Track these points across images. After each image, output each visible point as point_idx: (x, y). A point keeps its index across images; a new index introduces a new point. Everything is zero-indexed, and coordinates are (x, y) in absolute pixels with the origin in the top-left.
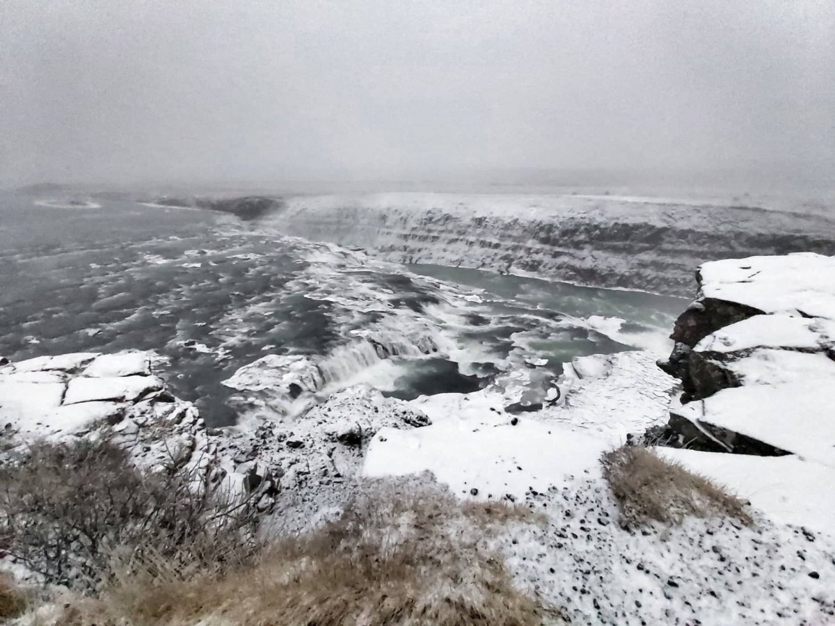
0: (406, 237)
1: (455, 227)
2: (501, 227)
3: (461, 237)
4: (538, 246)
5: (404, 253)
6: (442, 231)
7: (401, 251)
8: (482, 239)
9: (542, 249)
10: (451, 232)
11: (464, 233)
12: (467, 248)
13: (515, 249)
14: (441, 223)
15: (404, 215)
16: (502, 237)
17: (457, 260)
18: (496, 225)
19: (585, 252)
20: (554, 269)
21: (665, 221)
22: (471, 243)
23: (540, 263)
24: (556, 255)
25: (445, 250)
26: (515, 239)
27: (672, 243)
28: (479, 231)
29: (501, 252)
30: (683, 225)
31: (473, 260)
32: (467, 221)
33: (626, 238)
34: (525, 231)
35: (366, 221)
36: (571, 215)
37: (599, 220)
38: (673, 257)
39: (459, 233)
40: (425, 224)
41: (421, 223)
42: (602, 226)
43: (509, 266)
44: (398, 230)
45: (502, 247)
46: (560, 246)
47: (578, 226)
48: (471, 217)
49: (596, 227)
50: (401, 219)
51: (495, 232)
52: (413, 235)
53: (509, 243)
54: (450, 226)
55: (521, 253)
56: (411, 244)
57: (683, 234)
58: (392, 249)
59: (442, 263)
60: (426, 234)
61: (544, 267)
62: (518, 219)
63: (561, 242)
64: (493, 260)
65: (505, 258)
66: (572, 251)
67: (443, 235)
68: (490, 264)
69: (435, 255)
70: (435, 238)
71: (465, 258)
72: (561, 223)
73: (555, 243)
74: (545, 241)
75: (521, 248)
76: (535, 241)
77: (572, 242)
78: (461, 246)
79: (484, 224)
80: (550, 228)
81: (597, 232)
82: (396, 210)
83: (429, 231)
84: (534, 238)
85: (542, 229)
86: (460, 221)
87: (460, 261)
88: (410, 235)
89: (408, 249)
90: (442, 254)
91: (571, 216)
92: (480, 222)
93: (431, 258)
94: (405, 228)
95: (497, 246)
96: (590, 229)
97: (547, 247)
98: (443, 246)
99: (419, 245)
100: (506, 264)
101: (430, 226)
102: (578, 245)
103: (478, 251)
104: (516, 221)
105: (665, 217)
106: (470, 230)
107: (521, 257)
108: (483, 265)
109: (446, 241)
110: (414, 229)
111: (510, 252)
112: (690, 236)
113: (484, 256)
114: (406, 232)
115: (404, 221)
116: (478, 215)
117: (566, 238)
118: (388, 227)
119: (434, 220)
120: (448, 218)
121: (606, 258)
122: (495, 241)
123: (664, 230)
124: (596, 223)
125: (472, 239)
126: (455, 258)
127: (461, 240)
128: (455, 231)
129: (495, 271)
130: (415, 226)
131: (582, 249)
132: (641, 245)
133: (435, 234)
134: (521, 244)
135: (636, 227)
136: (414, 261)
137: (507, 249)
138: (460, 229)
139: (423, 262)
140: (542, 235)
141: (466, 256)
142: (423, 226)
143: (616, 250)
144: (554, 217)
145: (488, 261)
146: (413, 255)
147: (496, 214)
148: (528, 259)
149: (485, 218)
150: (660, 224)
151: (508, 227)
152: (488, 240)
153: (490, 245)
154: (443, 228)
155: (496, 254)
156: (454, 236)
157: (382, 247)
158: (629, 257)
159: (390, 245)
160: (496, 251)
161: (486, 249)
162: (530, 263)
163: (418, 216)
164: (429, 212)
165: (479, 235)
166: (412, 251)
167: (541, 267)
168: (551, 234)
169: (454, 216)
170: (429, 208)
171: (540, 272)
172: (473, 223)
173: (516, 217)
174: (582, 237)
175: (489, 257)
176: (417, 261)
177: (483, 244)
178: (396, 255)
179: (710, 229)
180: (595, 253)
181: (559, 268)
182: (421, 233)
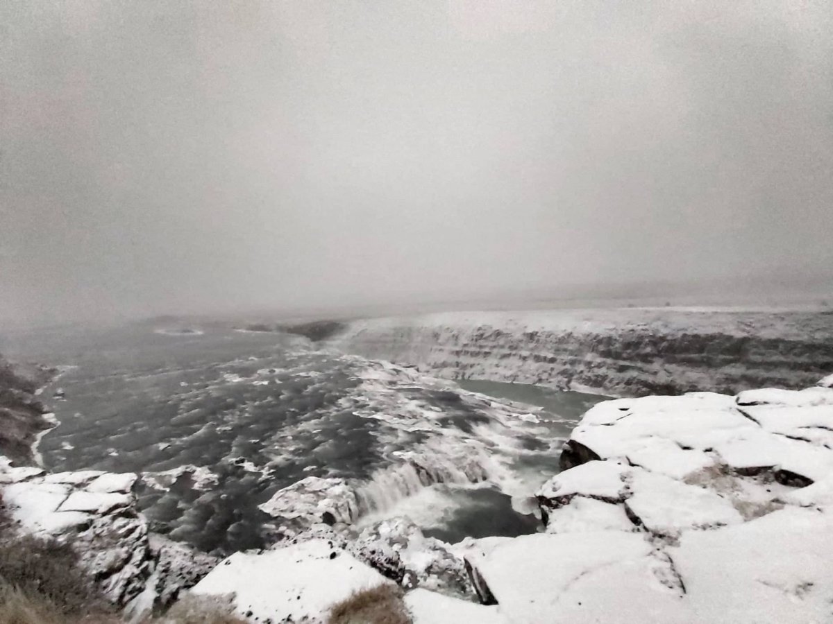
0: (458, 353)
1: (506, 343)
2: (554, 340)
3: (514, 352)
4: (599, 360)
5: (456, 369)
6: (494, 347)
7: (453, 367)
8: (536, 353)
9: (604, 363)
10: (502, 347)
11: (516, 348)
12: (520, 363)
13: (573, 363)
14: (492, 338)
15: (455, 332)
16: (557, 351)
17: (511, 376)
18: (549, 339)
19: (656, 365)
20: (622, 385)
21: (744, 330)
22: (525, 359)
23: (605, 377)
24: (622, 369)
25: (497, 366)
26: (572, 353)
27: (760, 354)
28: (532, 345)
29: (558, 367)
30: (766, 334)
31: (528, 376)
32: (518, 336)
33: (701, 350)
34: (581, 344)
35: (420, 338)
36: (630, 327)
37: (663, 331)
38: (768, 370)
39: (511, 348)
40: (476, 340)
41: (472, 340)
42: (669, 338)
43: (569, 382)
44: (450, 347)
45: (558, 361)
46: (624, 359)
47: (641, 337)
48: (522, 332)
49: (663, 339)
50: (453, 336)
51: (549, 346)
52: (465, 351)
53: (567, 357)
54: (501, 342)
55: (581, 367)
56: (464, 360)
57: (773, 344)
58: (444, 365)
59: (495, 379)
60: (478, 350)
61: (610, 382)
62: (571, 333)
63: (625, 355)
64: (550, 374)
65: (563, 373)
66: (639, 364)
67: (495, 351)
68: (547, 379)
69: (488, 371)
70: (487, 354)
71: (519, 373)
72: (620, 336)
73: (617, 356)
74: (607, 354)
75: (580, 362)
76: (594, 354)
77: (638, 355)
78: (515, 362)
79: (536, 338)
80: (610, 340)
81: (665, 344)
82: (448, 329)
83: (481, 347)
84: (593, 351)
85: (600, 342)
86: (511, 336)
87: (515, 377)
88: (462, 351)
89: (460, 365)
90: (495, 370)
91: (630, 329)
92: (532, 336)
93: (483, 374)
94: (456, 345)
95: (552, 360)
96: (655, 341)
97: (609, 361)
98: (496, 362)
99: (472, 360)
100: (566, 380)
101: (482, 342)
102: (646, 358)
103: (532, 365)
104: (570, 335)
105: (743, 326)
106: (522, 345)
107: (582, 372)
108: (540, 380)
109: (499, 357)
110: (465, 345)
111: (568, 366)
112: (781, 346)
113: (540, 371)
114: (457, 349)
115: (456, 338)
116: (530, 331)
117: (629, 351)
118: (440, 345)
119: (484, 337)
120: (498, 334)
121: (683, 372)
122: (550, 356)
123: (744, 340)
124: (661, 335)
125: (525, 353)
126: (509, 373)
127: (514, 355)
128: (507, 346)
129: (553, 387)
130: (466, 342)
131: (651, 362)
132: (722, 357)
133: (487, 350)
134: (579, 358)
135: (712, 338)
136: (466, 377)
137: (565, 364)
138: (511, 344)
139: (476, 377)
140: (602, 348)
141: (520, 371)
142: (474, 342)
143: (691, 363)
144: (611, 330)
145: (544, 376)
146: (466, 371)
147: (548, 329)
148: (589, 374)
149: (537, 333)
150: (739, 335)
151: (561, 341)
152: (543, 354)
153: (545, 359)
154: (495, 344)
155: (552, 369)
156: (506, 351)
157: (435, 363)
158: (712, 371)
159: (442, 361)
160: (551, 365)
161: (542, 363)
162: (593, 378)
163: (469, 332)
164: (479, 329)
165: (532, 350)
166: (464, 367)
167: (607, 383)
168: (611, 347)
169: (505, 332)
170: (479, 325)
171: (606, 389)
172: (525, 339)
173: (569, 331)
174: (648, 350)
175: (545, 372)
176: (469, 377)
177: (537, 359)
178: (448, 371)
179: (805, 338)
180: (667, 366)
181: (628, 383)
182: (472, 349)
